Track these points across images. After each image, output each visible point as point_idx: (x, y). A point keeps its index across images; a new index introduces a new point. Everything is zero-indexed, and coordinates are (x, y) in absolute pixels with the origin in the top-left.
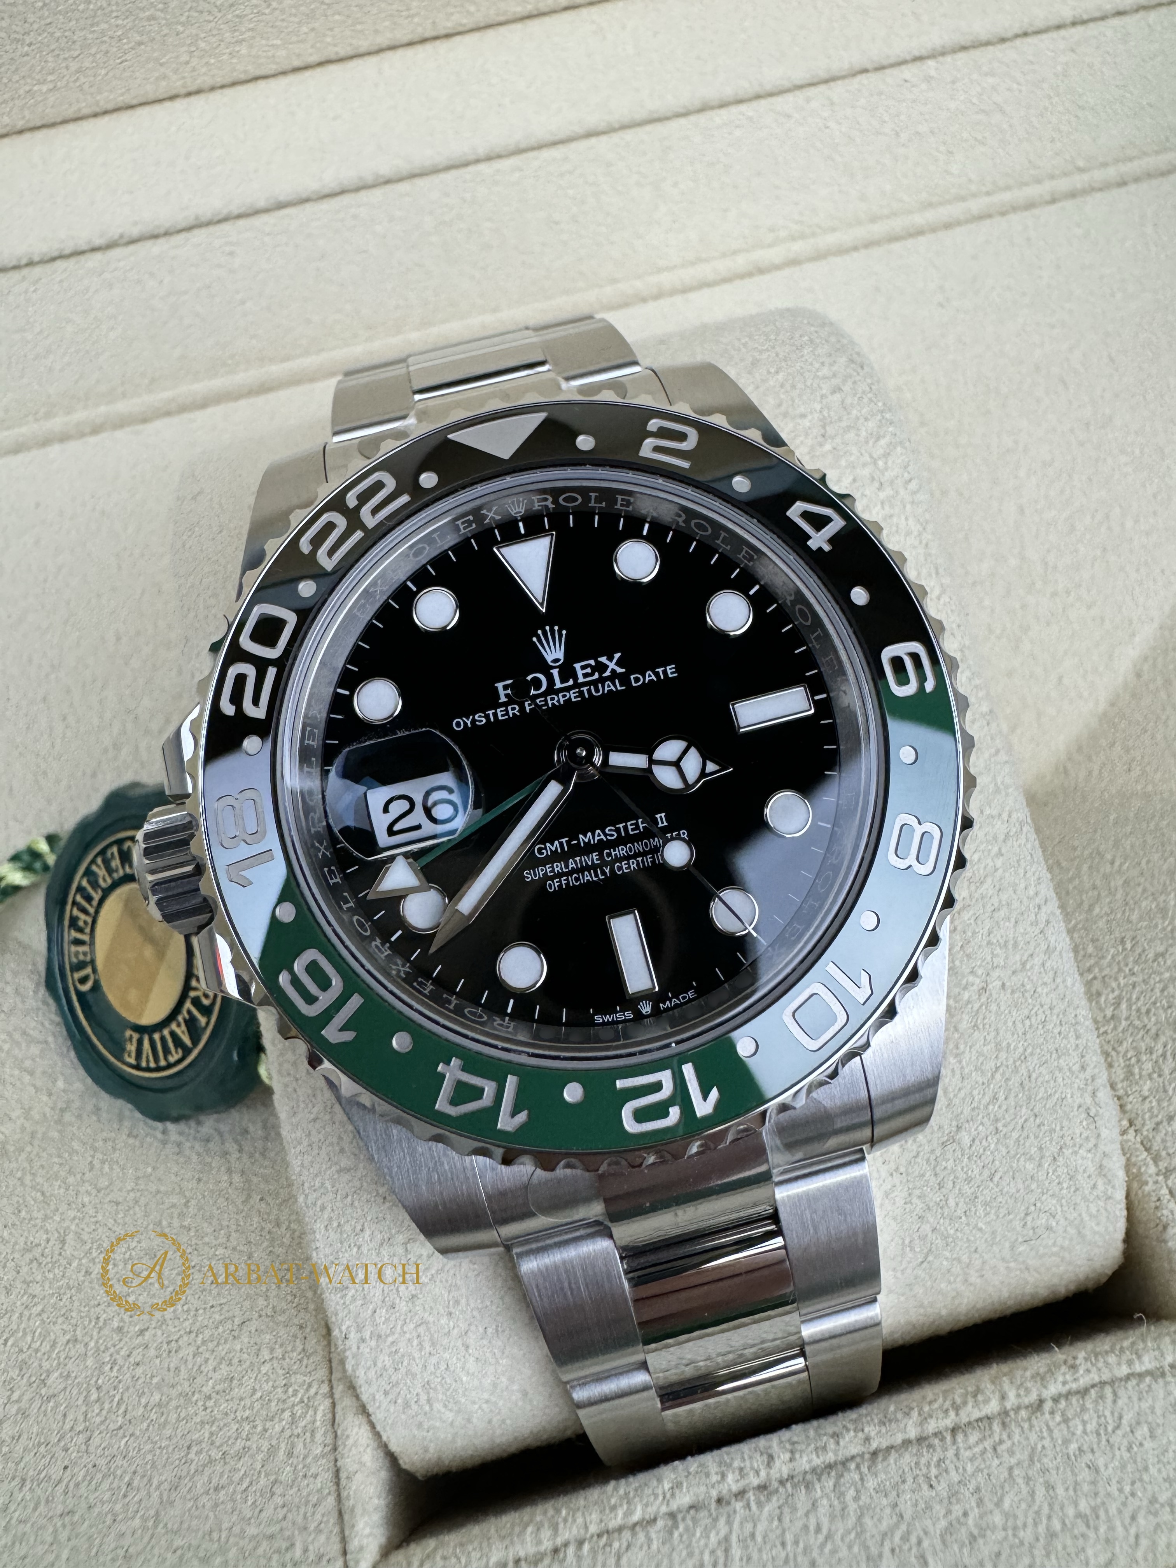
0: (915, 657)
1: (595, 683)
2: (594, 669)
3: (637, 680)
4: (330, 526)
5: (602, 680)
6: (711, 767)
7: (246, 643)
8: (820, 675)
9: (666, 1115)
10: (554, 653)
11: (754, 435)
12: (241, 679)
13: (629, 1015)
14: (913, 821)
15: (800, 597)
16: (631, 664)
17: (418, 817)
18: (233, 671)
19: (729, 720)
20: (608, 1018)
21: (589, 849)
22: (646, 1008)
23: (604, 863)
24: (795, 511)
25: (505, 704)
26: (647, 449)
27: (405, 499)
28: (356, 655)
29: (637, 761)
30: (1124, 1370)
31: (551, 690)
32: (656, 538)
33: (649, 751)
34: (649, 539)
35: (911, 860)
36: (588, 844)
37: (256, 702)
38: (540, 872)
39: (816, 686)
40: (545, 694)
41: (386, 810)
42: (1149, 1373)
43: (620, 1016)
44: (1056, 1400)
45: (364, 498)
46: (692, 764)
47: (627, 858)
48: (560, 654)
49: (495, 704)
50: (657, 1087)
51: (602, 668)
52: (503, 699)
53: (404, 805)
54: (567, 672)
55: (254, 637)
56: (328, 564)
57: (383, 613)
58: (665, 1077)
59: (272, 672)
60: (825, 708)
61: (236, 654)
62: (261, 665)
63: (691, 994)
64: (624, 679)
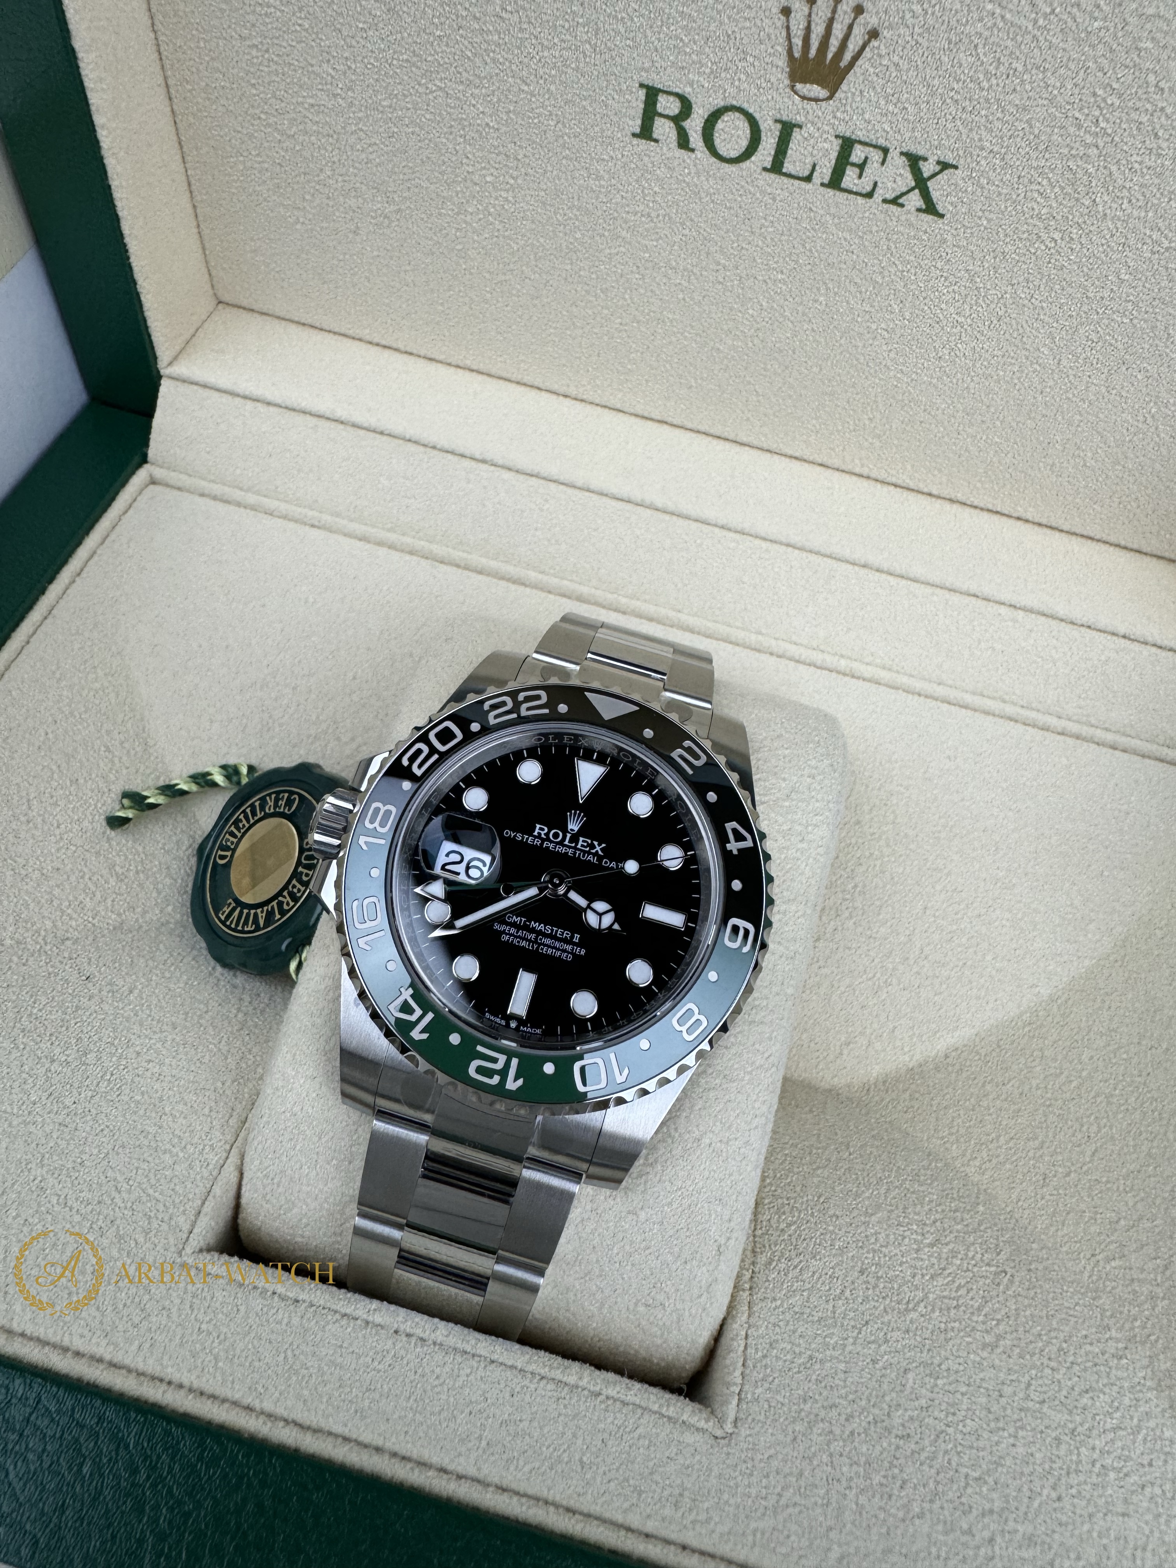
0: (747, 932)
1: (585, 852)
2: (588, 845)
3: (606, 862)
4: (504, 704)
5: (589, 853)
6: (616, 927)
7: (432, 736)
8: (697, 914)
9: (491, 1077)
10: (573, 826)
11: (733, 778)
12: (419, 751)
13: (503, 1023)
14: (696, 1010)
15: (708, 870)
16: (608, 853)
17: (460, 868)
18: (419, 745)
19: (638, 909)
20: (492, 1018)
21: (533, 931)
22: (513, 1025)
23: (536, 942)
24: (730, 826)
25: (535, 837)
26: (676, 754)
27: (546, 711)
28: (478, 771)
29: (582, 902)
30: (656, 1408)
31: (561, 843)
32: (656, 799)
33: (591, 899)
34: (654, 798)
35: (684, 1029)
36: (534, 928)
37: (420, 766)
38: (503, 928)
39: (692, 918)
40: (557, 843)
41: (447, 855)
42: (670, 1418)
43: (498, 1020)
44: (608, 1398)
45: (528, 699)
46: (608, 920)
47: (549, 946)
48: (576, 829)
49: (530, 834)
50: (495, 1060)
51: (593, 847)
52: (536, 834)
53: (457, 858)
54: (575, 838)
55: (437, 736)
56: (492, 721)
57: (504, 758)
58: (502, 1059)
59: (436, 756)
60: (690, 932)
61: (424, 738)
62: (433, 750)
63: (538, 1031)
64: (600, 858)
